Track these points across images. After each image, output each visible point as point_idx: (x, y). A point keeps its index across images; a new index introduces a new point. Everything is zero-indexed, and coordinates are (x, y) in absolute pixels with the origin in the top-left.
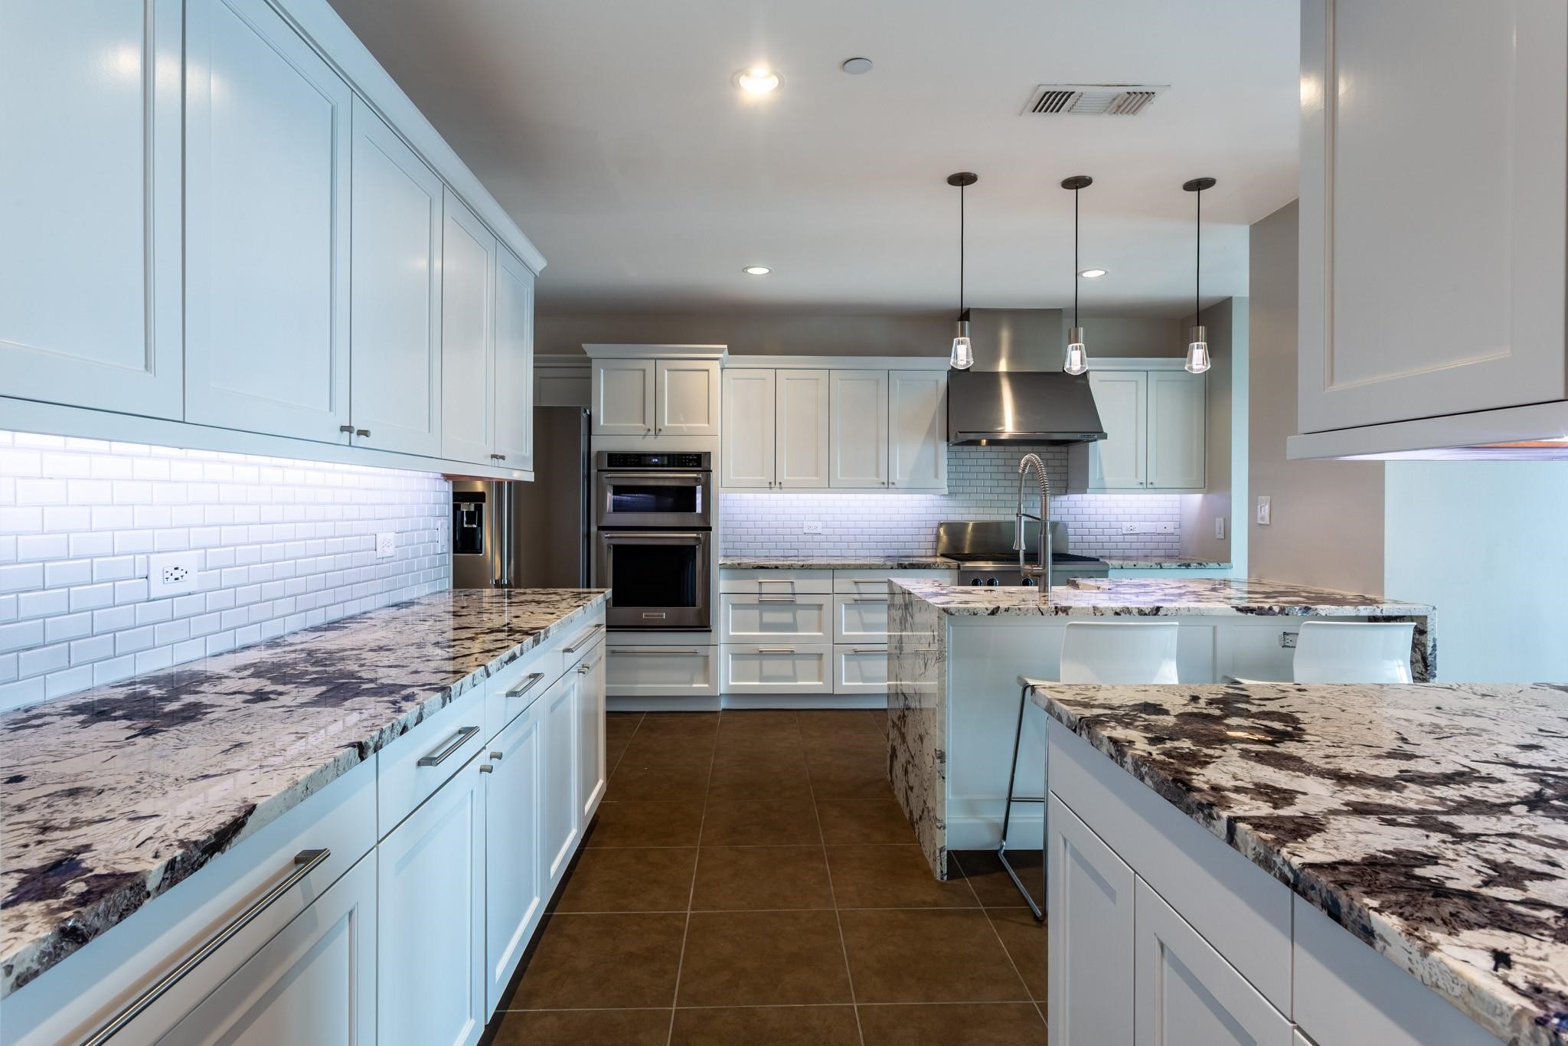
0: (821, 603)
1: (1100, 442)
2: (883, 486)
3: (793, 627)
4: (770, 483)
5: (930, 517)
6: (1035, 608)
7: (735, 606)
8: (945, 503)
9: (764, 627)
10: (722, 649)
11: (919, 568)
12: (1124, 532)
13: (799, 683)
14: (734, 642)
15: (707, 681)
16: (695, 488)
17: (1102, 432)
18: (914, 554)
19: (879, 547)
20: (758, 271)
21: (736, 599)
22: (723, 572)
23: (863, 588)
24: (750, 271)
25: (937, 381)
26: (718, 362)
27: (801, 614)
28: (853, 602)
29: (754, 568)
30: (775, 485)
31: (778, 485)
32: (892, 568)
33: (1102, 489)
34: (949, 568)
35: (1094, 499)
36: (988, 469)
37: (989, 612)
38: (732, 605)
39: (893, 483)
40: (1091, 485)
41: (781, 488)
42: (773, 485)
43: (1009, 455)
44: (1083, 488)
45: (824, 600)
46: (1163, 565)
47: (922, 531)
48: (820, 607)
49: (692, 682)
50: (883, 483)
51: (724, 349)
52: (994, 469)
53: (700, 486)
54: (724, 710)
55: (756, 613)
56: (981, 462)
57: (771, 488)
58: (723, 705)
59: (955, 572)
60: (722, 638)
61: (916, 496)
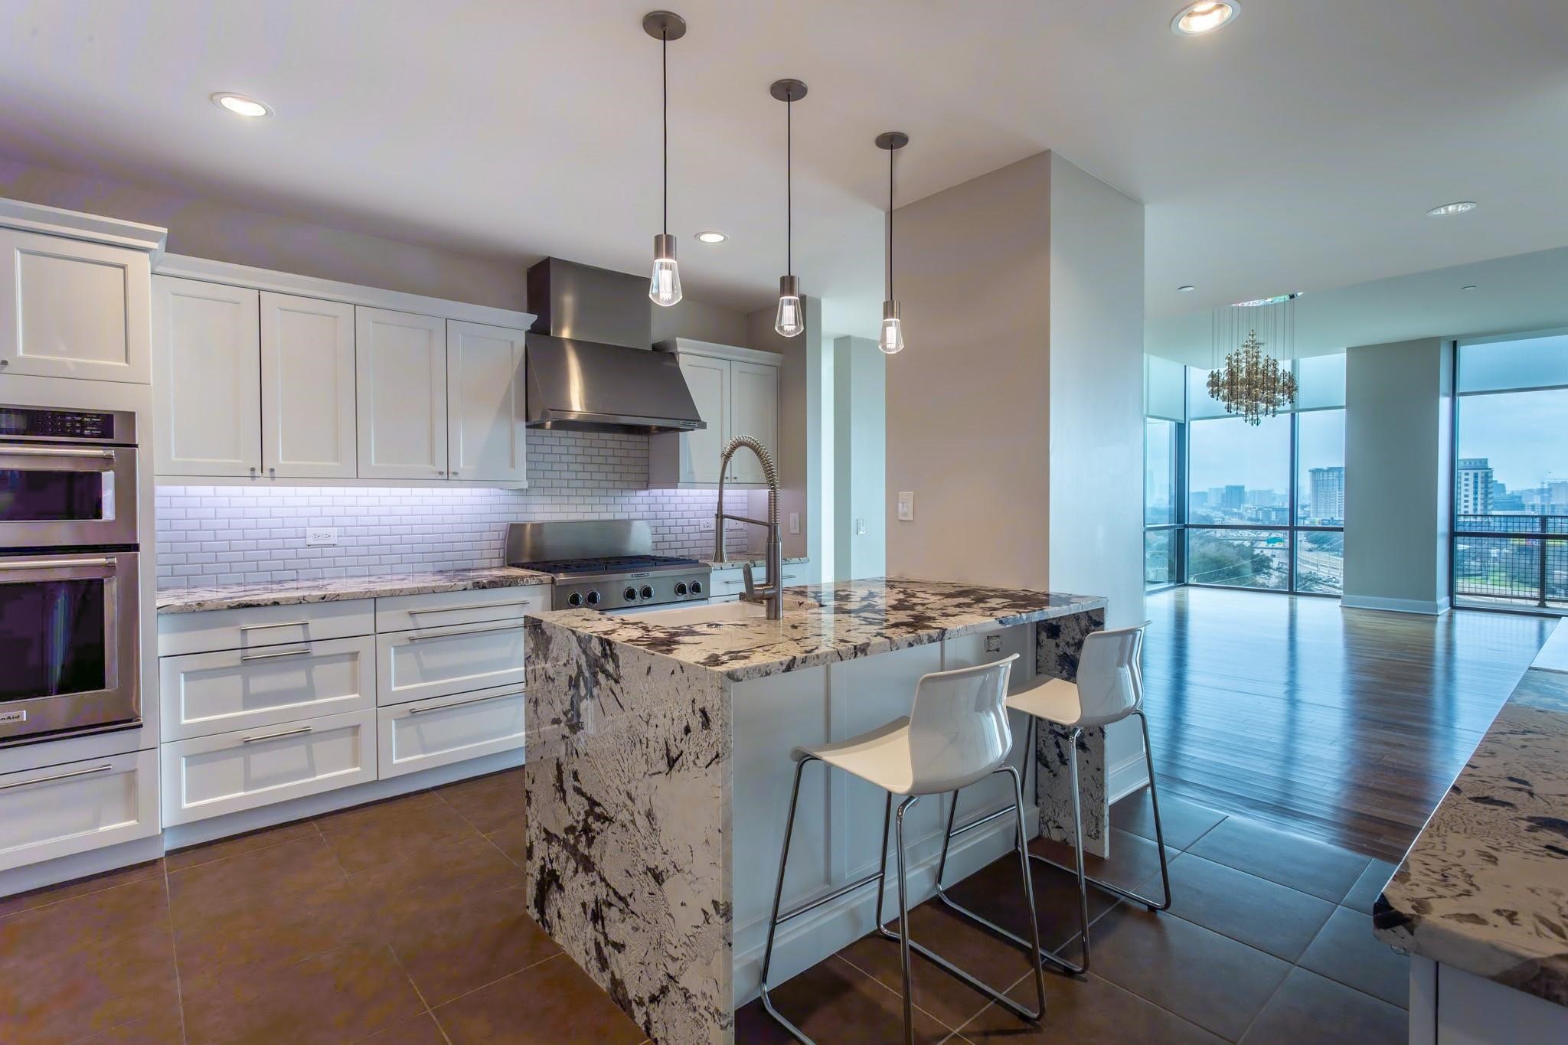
0: (356, 650)
1: (698, 432)
2: (440, 477)
3: (308, 692)
4: (253, 469)
5: (495, 518)
6: (832, 653)
7: (191, 676)
8: (515, 499)
9: (250, 701)
10: (166, 751)
11: (502, 586)
12: (702, 529)
13: (319, 777)
14: (186, 736)
15: (132, 813)
16: (99, 475)
17: (700, 421)
18: (475, 566)
19: (425, 560)
20: (244, 109)
21: (194, 662)
22: (163, 621)
23: (423, 621)
24: (228, 102)
25: (512, 343)
26: (147, 255)
27: (320, 672)
28: (408, 642)
29: (230, 608)
30: (261, 472)
31: (267, 473)
32: (465, 589)
33: (692, 484)
34: (541, 583)
35: (674, 494)
36: (564, 458)
37: (784, 667)
38: (185, 673)
39: (455, 473)
40: (682, 478)
41: (273, 478)
42: (258, 473)
43: (588, 443)
44: (673, 482)
45: (363, 646)
46: (757, 562)
47: (485, 536)
48: (354, 656)
49: (98, 826)
50: (441, 473)
51: (162, 234)
52: (571, 459)
53: (111, 473)
54: (169, 853)
55: (236, 681)
56: (556, 450)
57: (253, 477)
58: (169, 844)
59: (548, 588)
60: (165, 734)
61: (477, 491)
